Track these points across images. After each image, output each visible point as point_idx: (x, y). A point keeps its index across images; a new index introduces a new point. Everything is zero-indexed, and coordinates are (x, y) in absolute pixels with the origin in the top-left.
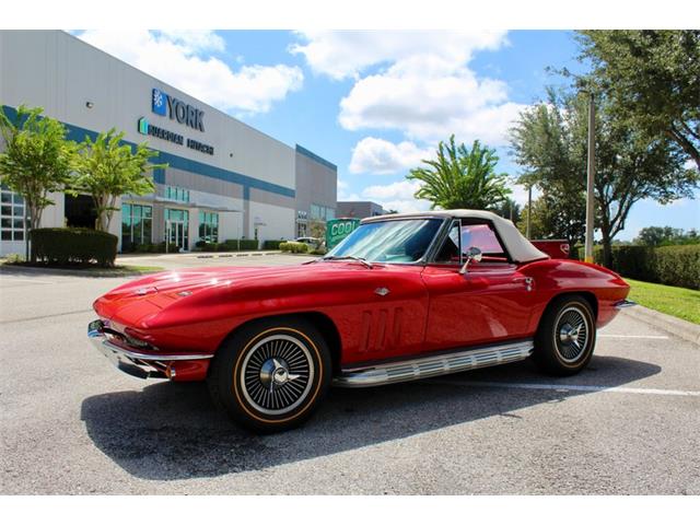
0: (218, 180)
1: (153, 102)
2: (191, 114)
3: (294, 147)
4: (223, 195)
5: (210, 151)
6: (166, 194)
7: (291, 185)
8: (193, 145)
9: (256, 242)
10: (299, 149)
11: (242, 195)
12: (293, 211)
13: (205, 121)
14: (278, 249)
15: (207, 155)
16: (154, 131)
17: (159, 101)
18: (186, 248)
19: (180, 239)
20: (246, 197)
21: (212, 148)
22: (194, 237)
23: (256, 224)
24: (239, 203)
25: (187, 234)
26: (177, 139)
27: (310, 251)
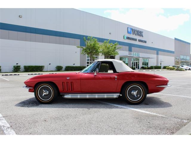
0: (148, 50)
1: (128, 31)
2: (139, 33)
3: (174, 39)
4: (150, 54)
5: (145, 42)
6: (132, 54)
7: (173, 50)
8: (140, 41)
9: (161, 67)
10: (176, 39)
11: (156, 54)
12: (174, 57)
13: (143, 34)
14: (166, 69)
15: (145, 43)
16: (128, 38)
17: (129, 30)
18: (138, 68)
19: (137, 66)
20: (157, 54)
21: (146, 41)
22: (141, 65)
23: (161, 62)
24: (155, 56)
25: (138, 65)
26: (135, 40)
27: (175, 69)
